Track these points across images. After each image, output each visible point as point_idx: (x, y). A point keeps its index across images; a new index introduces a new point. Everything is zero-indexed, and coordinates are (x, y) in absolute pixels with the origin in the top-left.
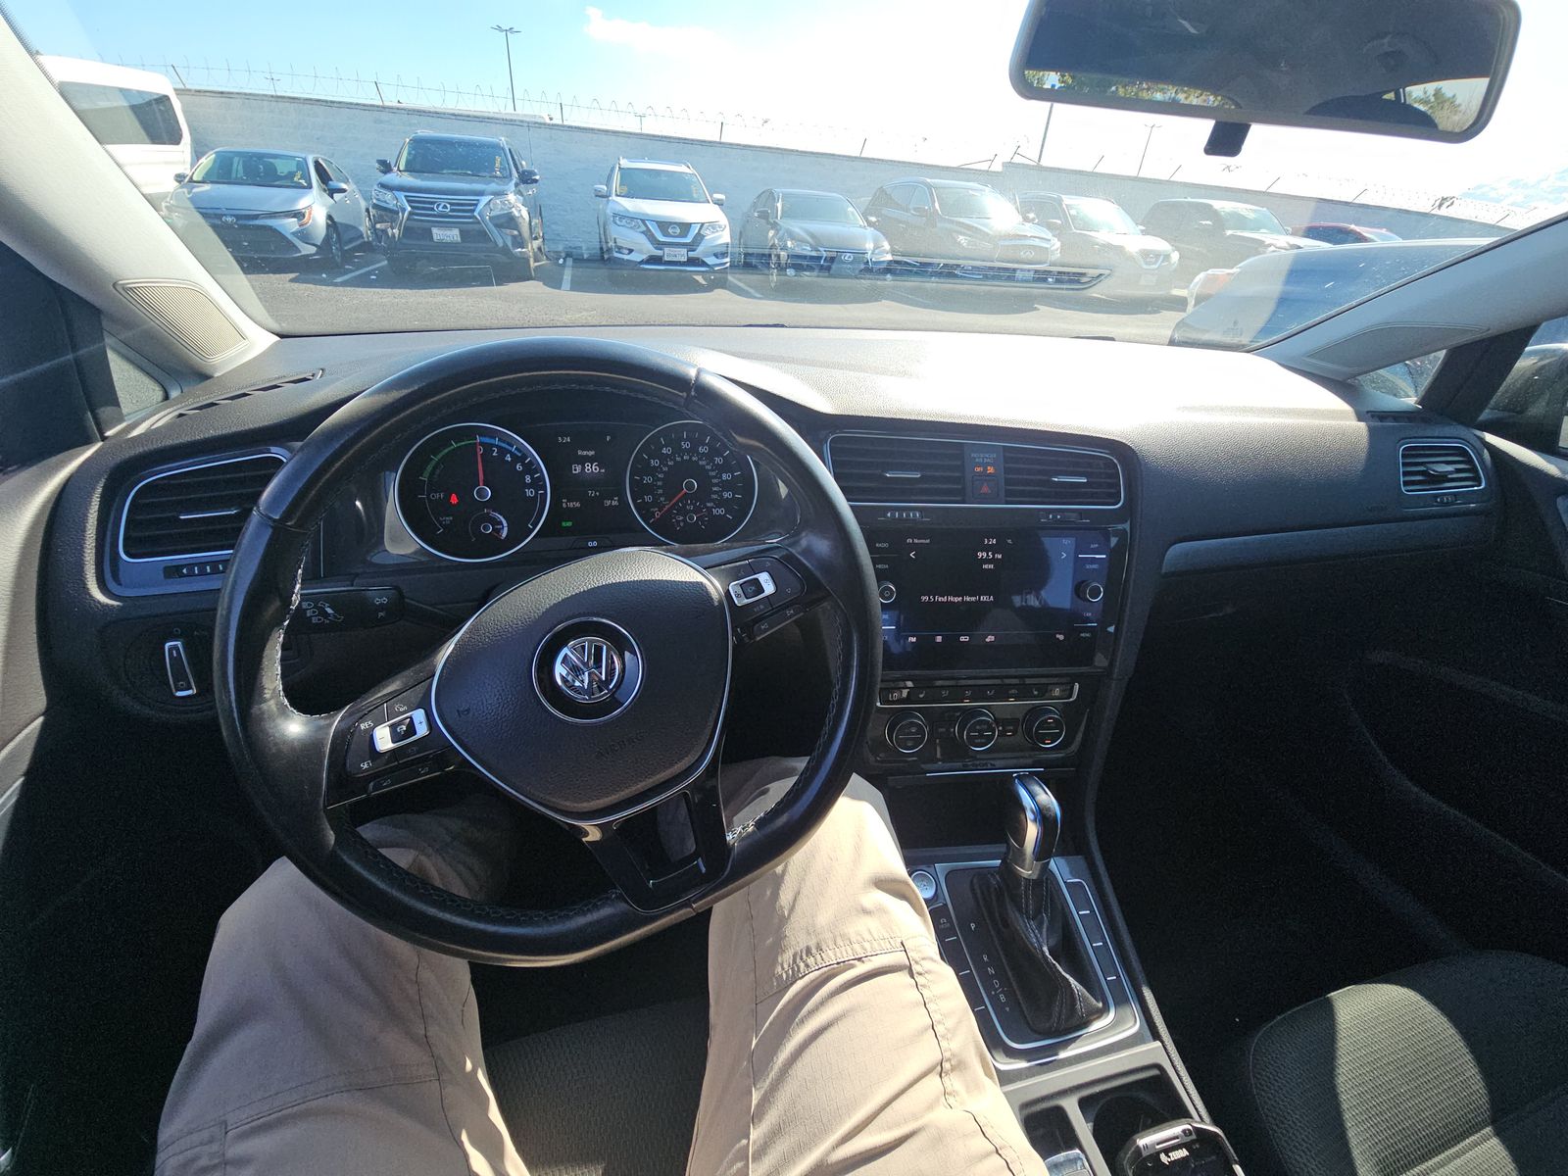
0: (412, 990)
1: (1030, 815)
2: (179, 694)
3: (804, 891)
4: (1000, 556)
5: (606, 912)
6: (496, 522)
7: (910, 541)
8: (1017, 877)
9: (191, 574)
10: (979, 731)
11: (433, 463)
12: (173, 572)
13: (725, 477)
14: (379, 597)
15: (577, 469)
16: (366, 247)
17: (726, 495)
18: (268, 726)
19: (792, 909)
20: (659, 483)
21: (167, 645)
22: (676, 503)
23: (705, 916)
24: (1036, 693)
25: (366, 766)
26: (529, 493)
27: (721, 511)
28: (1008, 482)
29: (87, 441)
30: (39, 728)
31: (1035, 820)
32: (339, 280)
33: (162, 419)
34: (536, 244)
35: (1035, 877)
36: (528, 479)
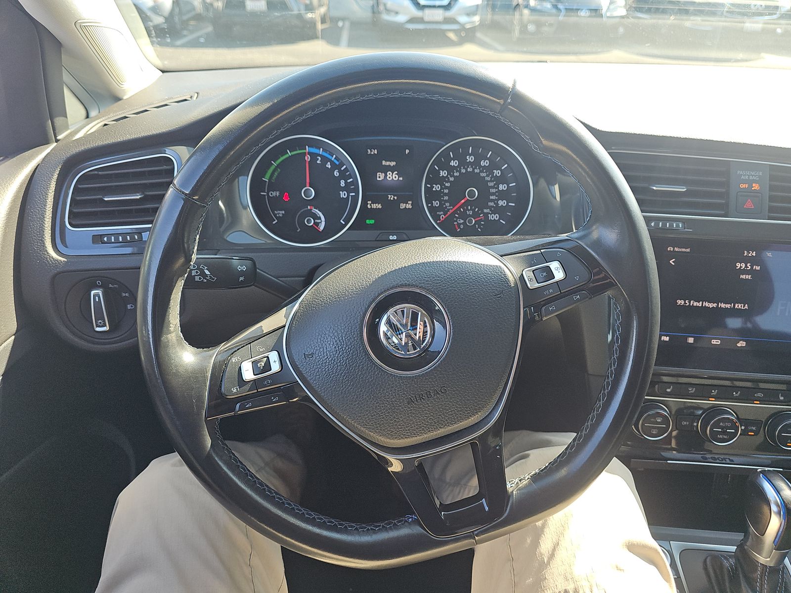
0: (247, 570)
1: (774, 508)
2: (98, 329)
3: (564, 543)
4: (758, 268)
5: (404, 531)
6: (316, 217)
7: (670, 249)
8: (754, 563)
9: (109, 242)
10: (722, 428)
11: (273, 168)
12: (98, 239)
13: (501, 187)
14: (240, 266)
15: (380, 176)
16: (198, 18)
17: (501, 203)
18: (171, 351)
19: (552, 556)
20: (446, 191)
21: (93, 292)
22: (459, 209)
23: (470, 553)
24: (782, 398)
25: (235, 391)
26: (343, 194)
27: (495, 217)
28: (772, 199)
29: (46, 142)
30: (12, 343)
31: (779, 513)
32: (179, 43)
33: (94, 127)
34: (323, 10)
35: (772, 565)
36: (343, 183)
